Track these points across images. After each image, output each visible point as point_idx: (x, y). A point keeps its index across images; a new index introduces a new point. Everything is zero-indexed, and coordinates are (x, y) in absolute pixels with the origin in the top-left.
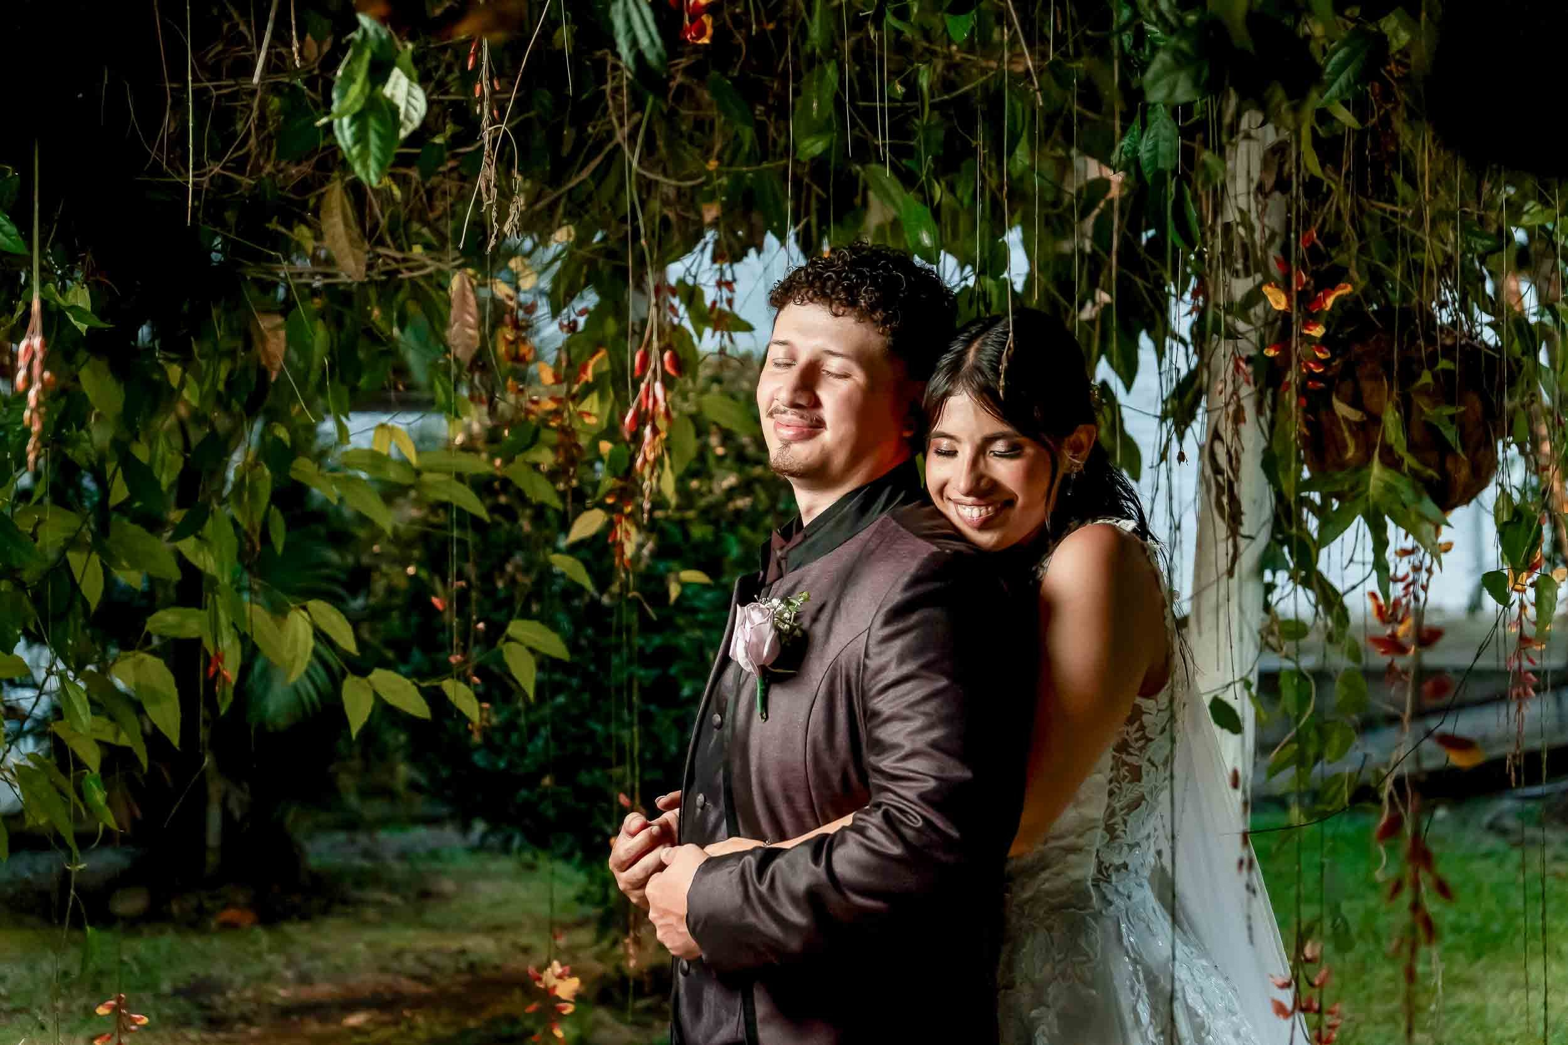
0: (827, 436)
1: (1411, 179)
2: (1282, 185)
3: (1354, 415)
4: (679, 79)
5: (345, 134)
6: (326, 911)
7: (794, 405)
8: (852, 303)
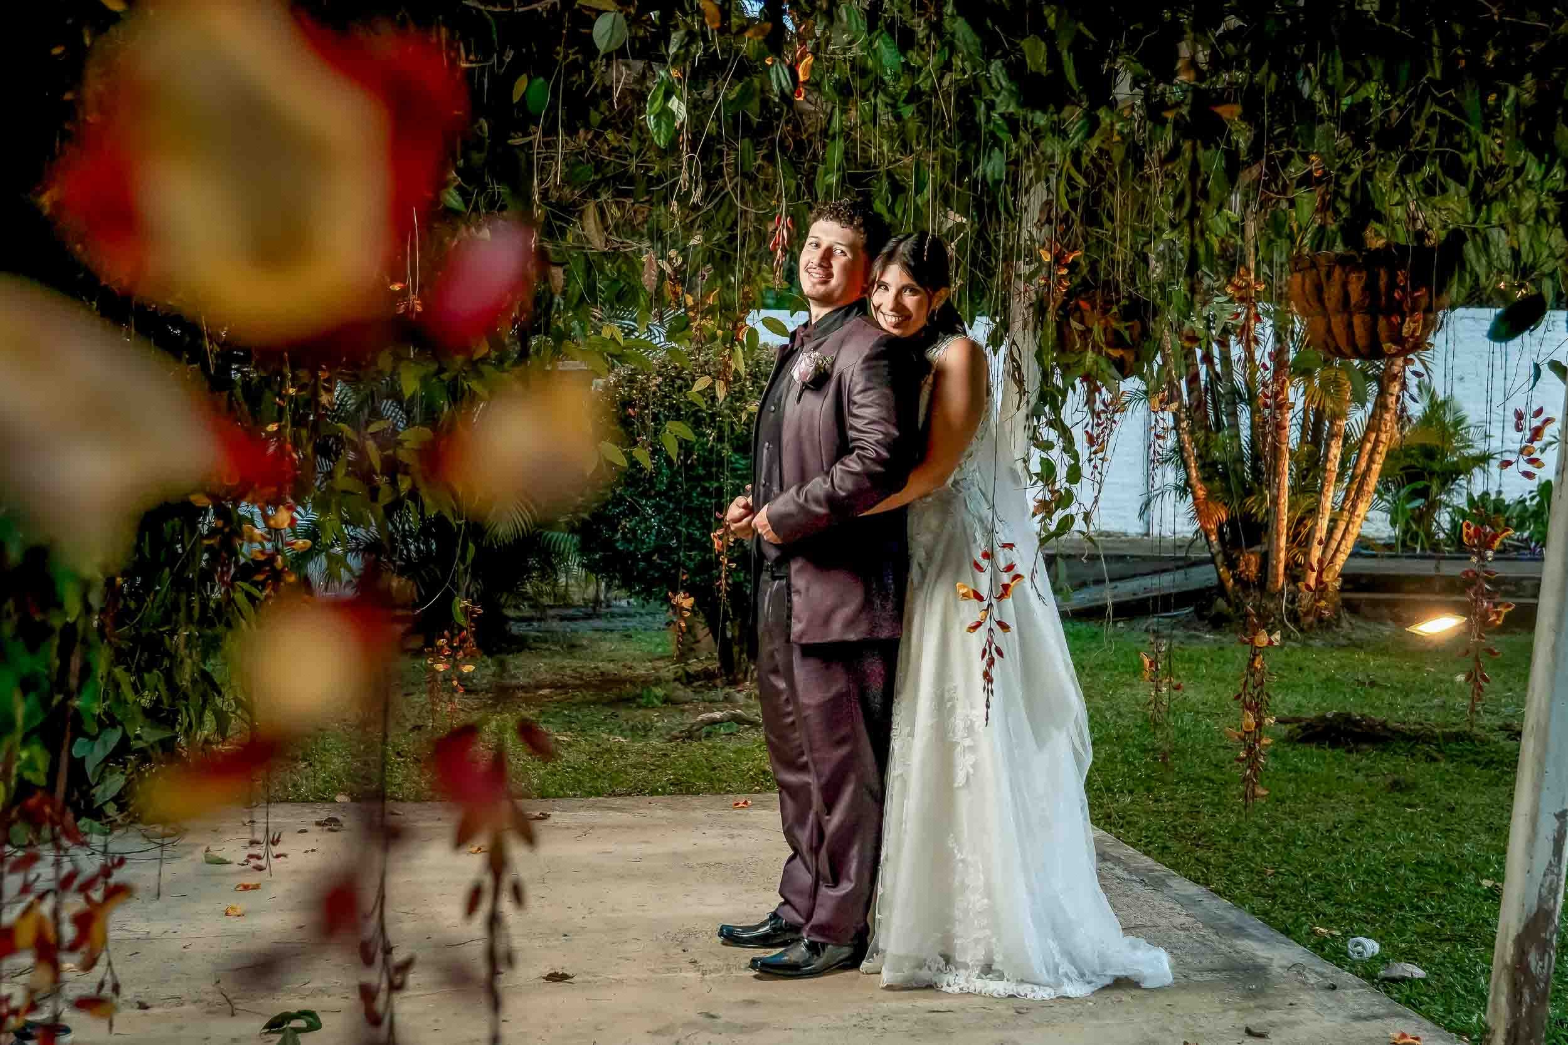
0: (834, 282)
1: (1111, 219)
2: (1049, 221)
3: (1081, 327)
4: (759, 161)
5: (651, 123)
6: (519, 651)
7: (820, 265)
8: (851, 223)
